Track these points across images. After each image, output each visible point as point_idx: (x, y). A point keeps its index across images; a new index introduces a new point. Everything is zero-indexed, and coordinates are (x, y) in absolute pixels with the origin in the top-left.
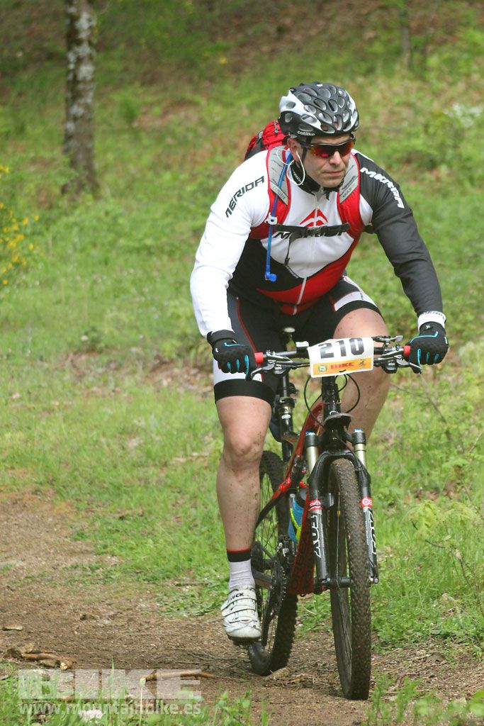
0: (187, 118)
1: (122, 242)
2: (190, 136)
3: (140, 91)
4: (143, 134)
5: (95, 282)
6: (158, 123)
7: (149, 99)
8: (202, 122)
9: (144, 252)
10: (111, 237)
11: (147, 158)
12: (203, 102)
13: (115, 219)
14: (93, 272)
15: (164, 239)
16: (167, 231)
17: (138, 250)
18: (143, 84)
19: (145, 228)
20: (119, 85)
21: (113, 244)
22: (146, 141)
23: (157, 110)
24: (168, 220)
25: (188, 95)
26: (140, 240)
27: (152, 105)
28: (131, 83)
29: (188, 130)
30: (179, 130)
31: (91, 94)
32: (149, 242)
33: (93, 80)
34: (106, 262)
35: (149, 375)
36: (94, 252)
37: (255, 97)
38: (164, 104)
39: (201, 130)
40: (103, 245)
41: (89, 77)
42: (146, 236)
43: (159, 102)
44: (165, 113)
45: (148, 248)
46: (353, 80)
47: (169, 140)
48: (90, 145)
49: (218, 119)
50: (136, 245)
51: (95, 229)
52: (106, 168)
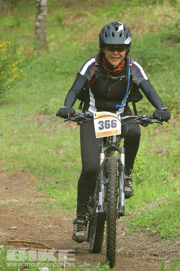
0: (83, 21)
1: (58, 70)
2: (84, 28)
3: (65, 10)
4: (66, 27)
5: (47, 86)
6: (72, 23)
7: (68, 13)
8: (89, 23)
9: (66, 74)
10: (53, 68)
11: (67, 36)
12: (89, 15)
13: (54, 61)
14: (46, 82)
15: (74, 69)
16: (75, 66)
17: (63, 73)
18: (66, 7)
19: (66, 64)
20: (57, 8)
21: (54, 71)
22: (66, 30)
23: (71, 18)
24: (75, 62)
25: (83, 12)
26: (65, 69)
27: (69, 15)
28: (61, 6)
29: (83, 25)
30: (80, 26)
31: (46, 11)
32: (68, 70)
33: (47, 6)
34: (51, 78)
35: (68, 123)
36: (46, 74)
37: (109, 12)
38: (74, 15)
39: (89, 26)
40: (50, 71)
41: (45, 5)
42: (67, 68)
43: (72, 15)
44: (74, 19)
45: (67, 72)
46: (147, 6)
47: (76, 29)
48: (45, 31)
49: (95, 21)
50: (63, 71)
51: (47, 65)
52: (51, 40)
